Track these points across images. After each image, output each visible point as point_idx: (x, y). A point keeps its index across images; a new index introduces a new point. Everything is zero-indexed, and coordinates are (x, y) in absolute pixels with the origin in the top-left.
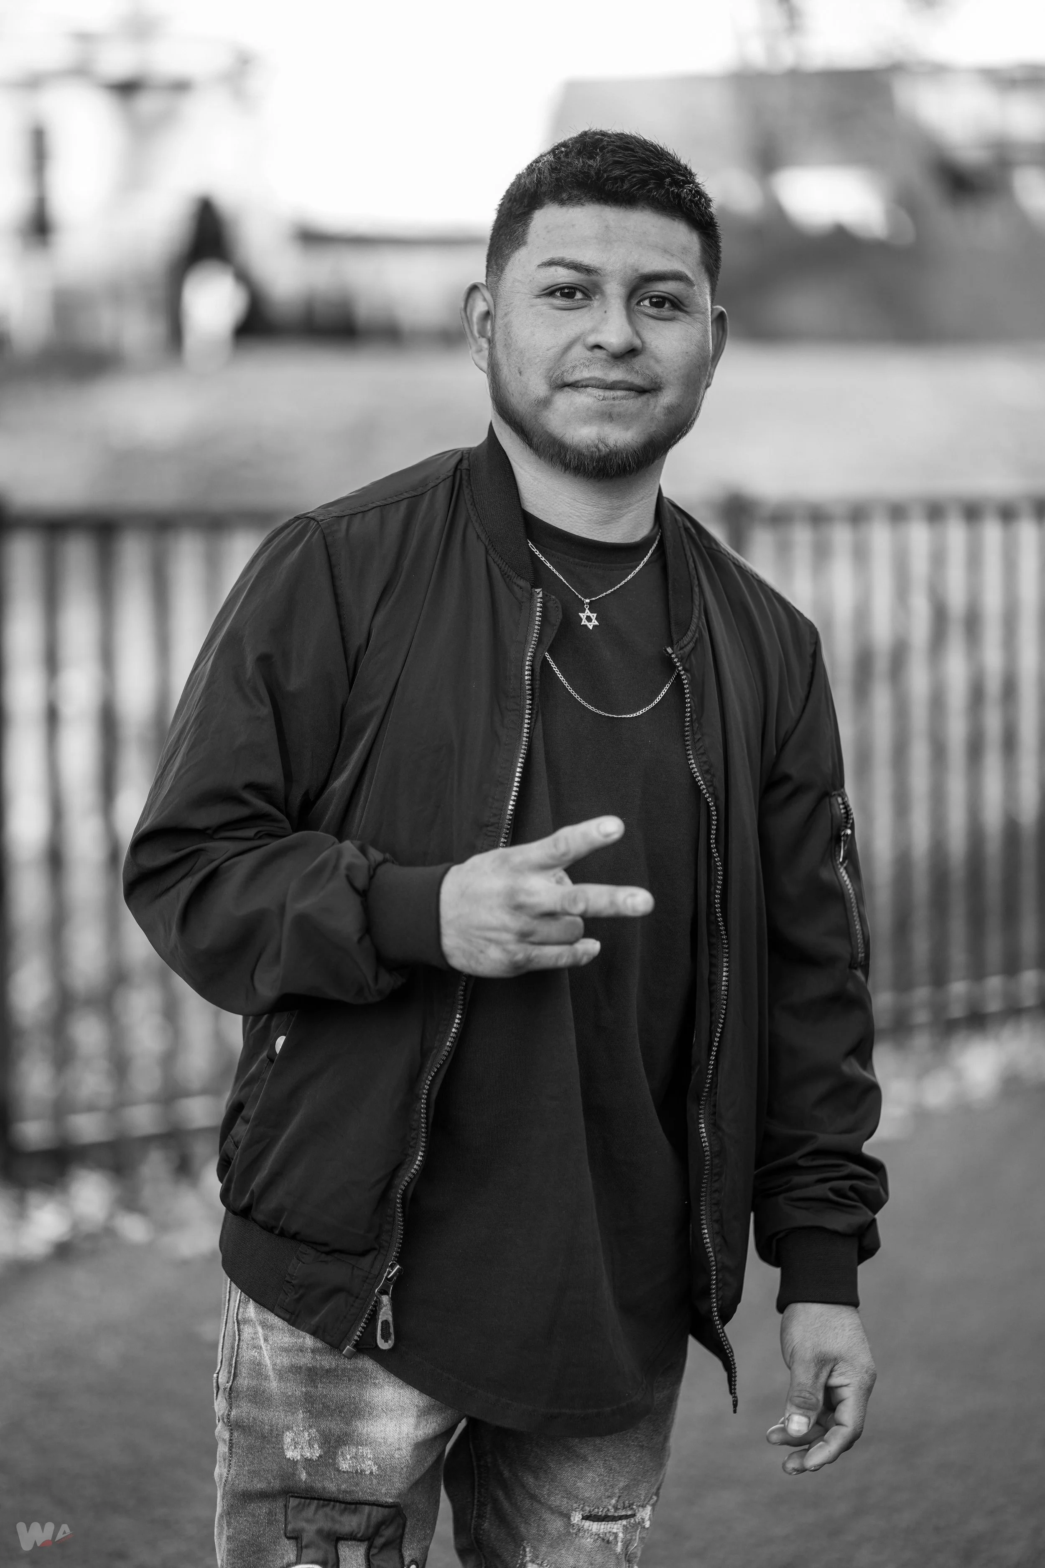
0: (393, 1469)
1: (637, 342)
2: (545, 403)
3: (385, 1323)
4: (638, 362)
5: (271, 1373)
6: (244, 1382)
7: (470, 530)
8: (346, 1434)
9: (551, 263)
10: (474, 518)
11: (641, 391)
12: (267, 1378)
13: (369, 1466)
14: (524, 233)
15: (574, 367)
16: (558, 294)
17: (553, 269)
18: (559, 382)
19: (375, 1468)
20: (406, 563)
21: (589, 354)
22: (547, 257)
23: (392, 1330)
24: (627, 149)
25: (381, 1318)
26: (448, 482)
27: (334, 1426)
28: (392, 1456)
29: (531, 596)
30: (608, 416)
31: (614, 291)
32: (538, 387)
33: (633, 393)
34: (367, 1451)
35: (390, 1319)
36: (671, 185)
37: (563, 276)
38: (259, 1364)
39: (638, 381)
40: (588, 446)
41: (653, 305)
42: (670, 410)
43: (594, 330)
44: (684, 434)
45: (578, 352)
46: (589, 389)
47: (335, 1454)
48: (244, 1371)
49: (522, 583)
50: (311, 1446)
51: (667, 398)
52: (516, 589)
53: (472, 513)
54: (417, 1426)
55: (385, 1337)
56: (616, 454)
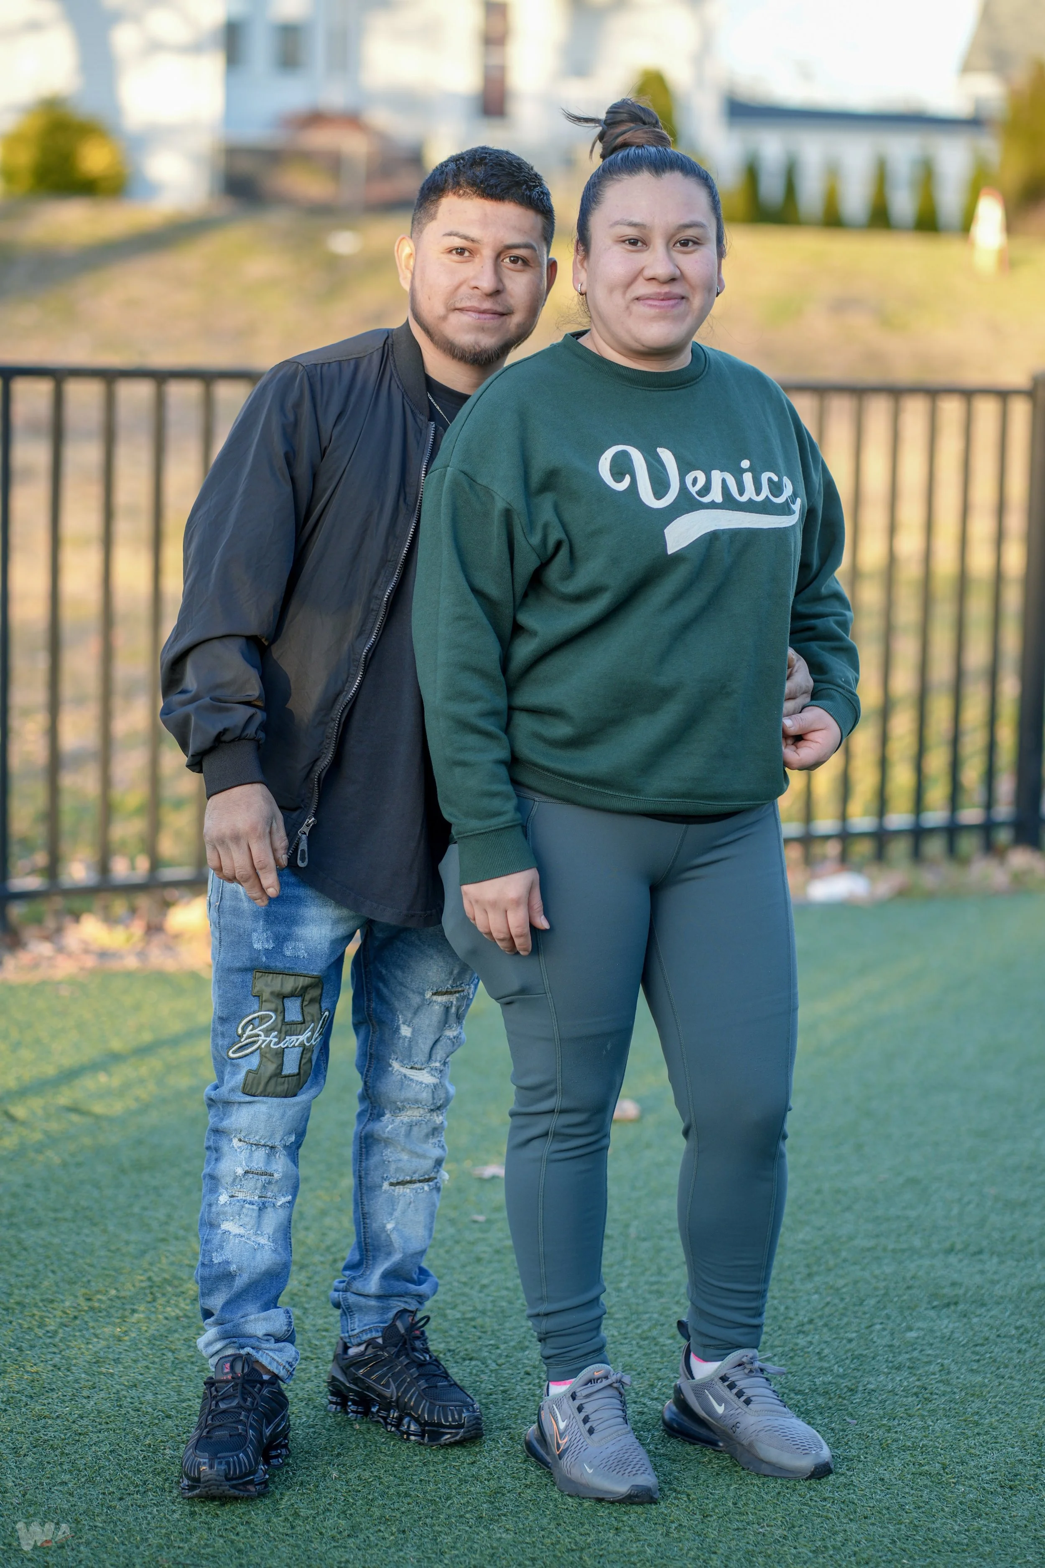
0: (317, 955)
1: (500, 287)
2: (444, 318)
3: (303, 851)
4: (500, 298)
5: (243, 897)
6: (227, 903)
7: (393, 382)
8: (289, 935)
9: (450, 234)
10: (395, 375)
11: (502, 314)
12: (241, 900)
13: (302, 953)
14: (436, 212)
15: (462, 299)
16: (454, 252)
17: (452, 237)
18: (452, 307)
19: (306, 955)
20: (353, 398)
21: (471, 291)
22: (448, 231)
23: (306, 856)
24: (501, 165)
25: (301, 848)
26: (380, 351)
27: (282, 929)
28: (316, 948)
29: (427, 426)
30: (482, 329)
31: (487, 253)
32: (440, 310)
33: (496, 316)
34: (301, 945)
35: (306, 849)
36: (526, 189)
37: (458, 242)
38: (236, 892)
39: (499, 309)
40: (468, 346)
41: (512, 262)
42: (519, 326)
43: (475, 278)
44: (526, 338)
45: (464, 289)
46: (470, 313)
47: (282, 946)
48: (227, 896)
49: (422, 417)
50: (268, 941)
51: (516, 319)
52: (418, 420)
53: (394, 372)
54: (332, 931)
55: (303, 860)
56: (485, 351)
